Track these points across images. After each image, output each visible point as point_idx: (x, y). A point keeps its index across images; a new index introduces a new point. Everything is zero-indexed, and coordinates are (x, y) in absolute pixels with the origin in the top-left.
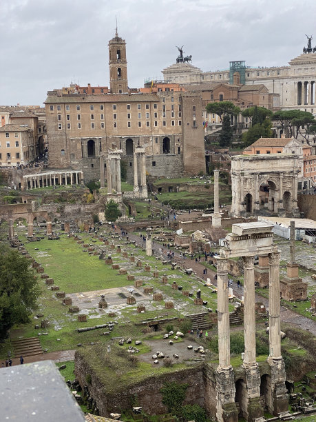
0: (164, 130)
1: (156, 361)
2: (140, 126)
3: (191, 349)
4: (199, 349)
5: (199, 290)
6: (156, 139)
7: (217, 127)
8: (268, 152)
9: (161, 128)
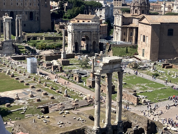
0: (30, 8)
1: (60, 126)
2: (17, 5)
3: (75, 119)
4: (79, 119)
5: (66, 90)
6: (26, 12)
7: (55, 7)
8: (84, 22)
9: (29, 7)
